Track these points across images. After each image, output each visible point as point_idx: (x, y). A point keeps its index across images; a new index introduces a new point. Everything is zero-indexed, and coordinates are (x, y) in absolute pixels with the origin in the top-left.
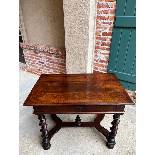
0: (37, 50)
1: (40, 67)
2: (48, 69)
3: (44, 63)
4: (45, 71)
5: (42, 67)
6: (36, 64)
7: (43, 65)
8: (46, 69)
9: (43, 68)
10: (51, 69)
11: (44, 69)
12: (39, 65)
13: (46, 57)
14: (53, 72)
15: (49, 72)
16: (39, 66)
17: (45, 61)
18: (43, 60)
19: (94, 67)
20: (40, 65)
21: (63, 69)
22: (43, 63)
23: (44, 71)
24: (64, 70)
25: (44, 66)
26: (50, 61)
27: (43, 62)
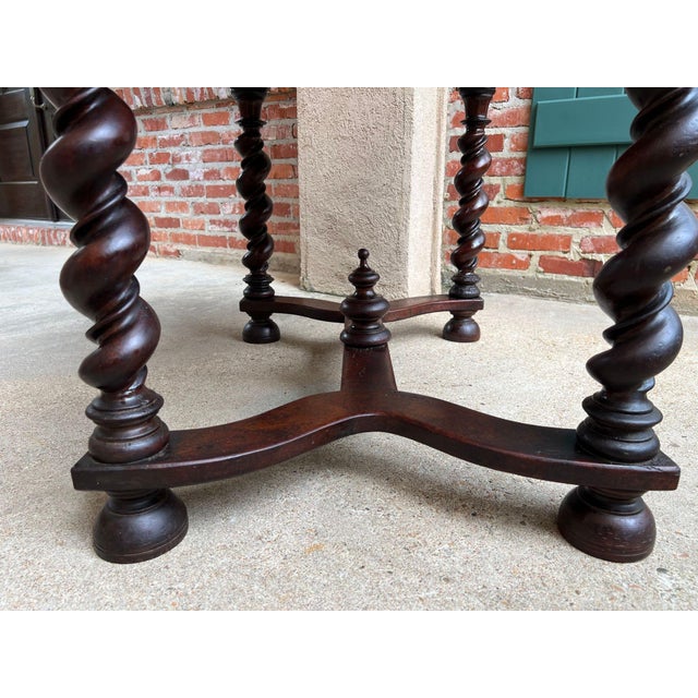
0: (159, 102)
1: (170, 206)
2: (210, 200)
3: (191, 174)
4: (196, 218)
5: (178, 199)
6: (153, 194)
7: (183, 190)
8: (199, 209)
9: (183, 206)
10: (226, 199)
11: (191, 210)
12: (167, 193)
13: (203, 134)
14: (233, 212)
15: (214, 217)
16: (164, 199)
17: (194, 160)
18: (188, 158)
19: (454, 114)
20: (171, 190)
21: (285, 182)
22: (184, 175)
23: (186, 224)
24: (290, 182)
25: (187, 193)
26: (219, 151)
27: (186, 167)
